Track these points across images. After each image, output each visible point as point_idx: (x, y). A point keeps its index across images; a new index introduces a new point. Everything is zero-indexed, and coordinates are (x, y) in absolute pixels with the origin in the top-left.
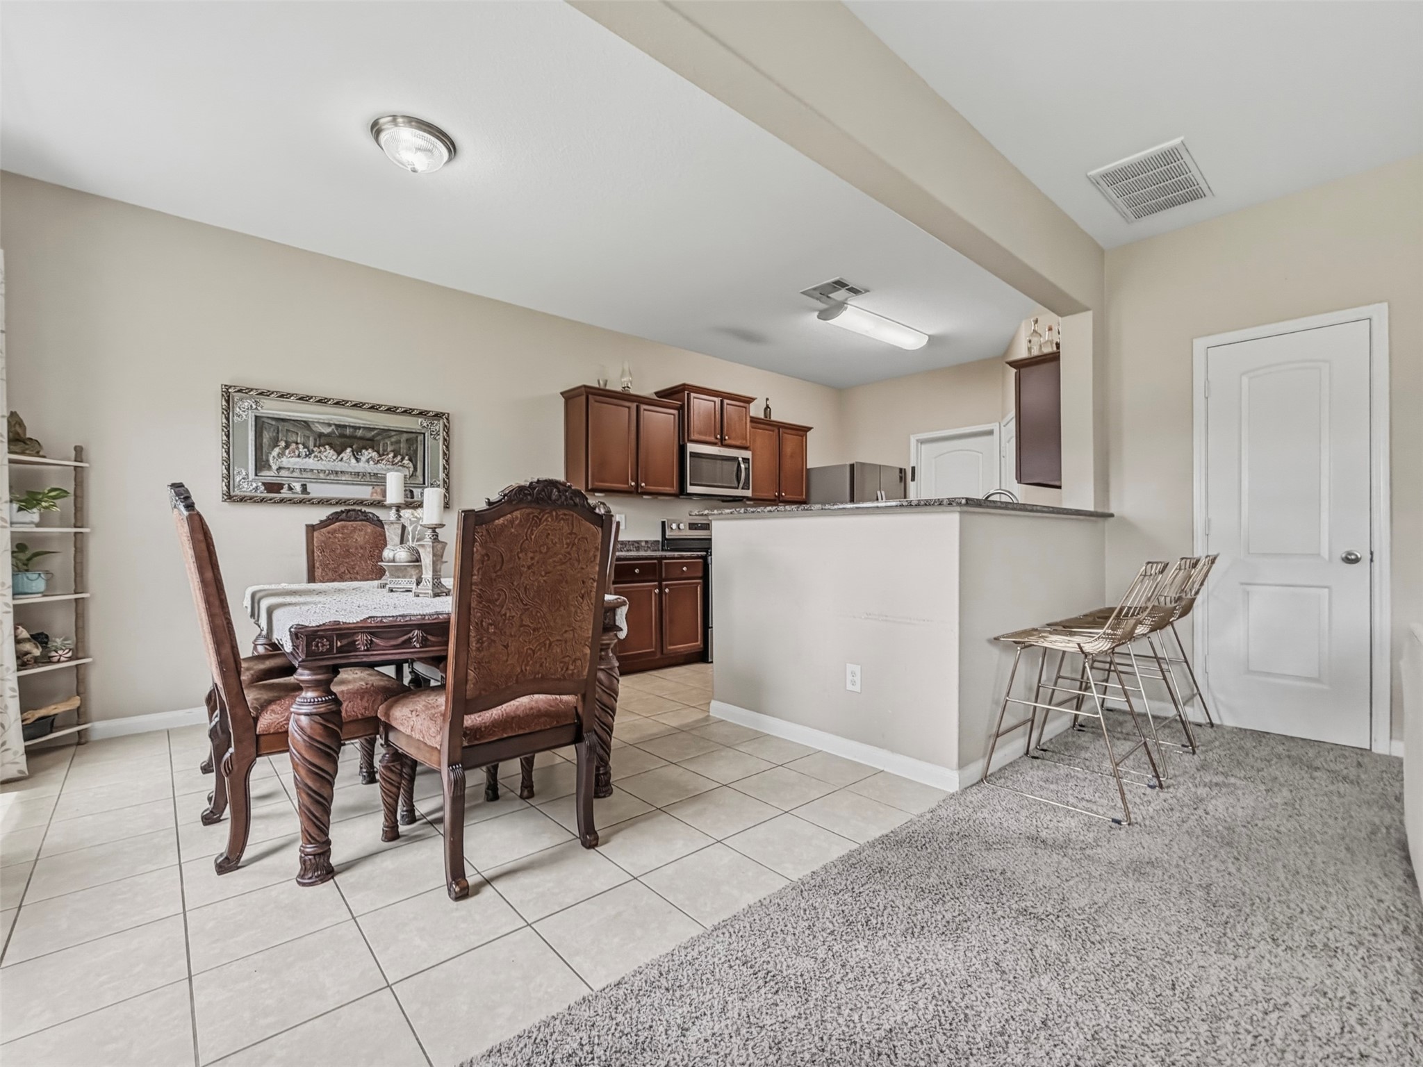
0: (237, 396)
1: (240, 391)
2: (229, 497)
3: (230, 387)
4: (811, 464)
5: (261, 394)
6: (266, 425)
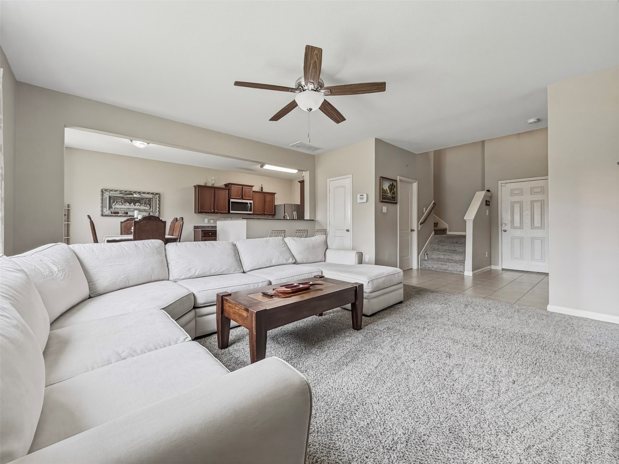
0: (105, 191)
2: (102, 215)
3: (103, 189)
4: (277, 203)
5: (110, 191)
6: (112, 198)
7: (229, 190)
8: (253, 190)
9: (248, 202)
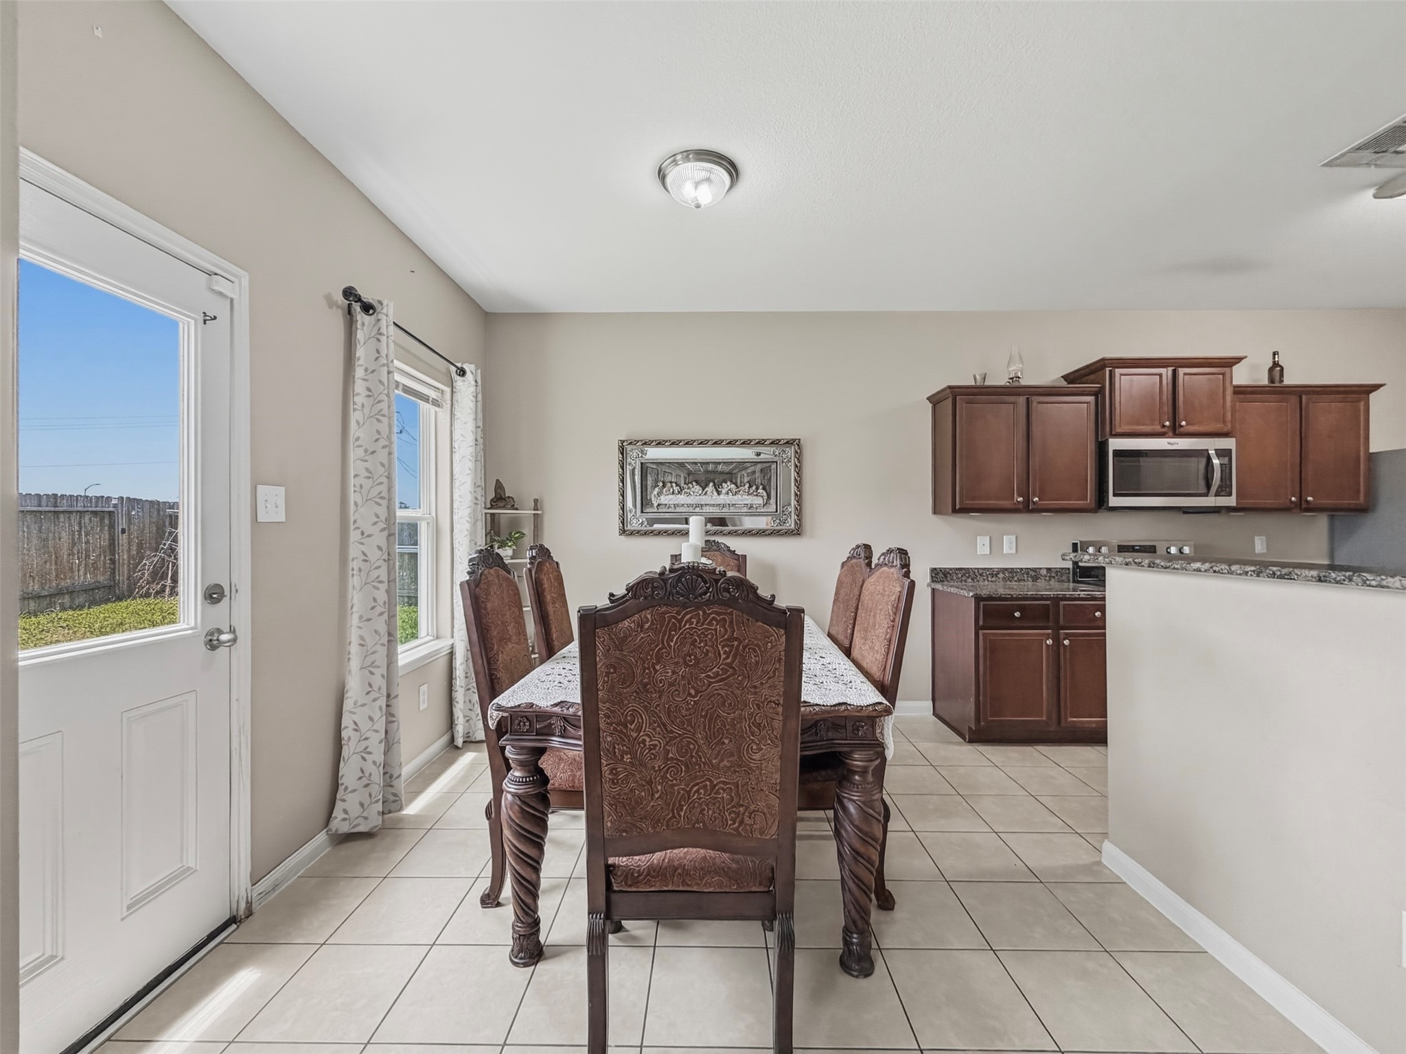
0: (629, 448)
1: (630, 443)
2: (623, 531)
3: (624, 441)
4: (1377, 444)
5: (645, 444)
6: (649, 470)
7: (1098, 394)
8: (1235, 382)
9: (1211, 445)
